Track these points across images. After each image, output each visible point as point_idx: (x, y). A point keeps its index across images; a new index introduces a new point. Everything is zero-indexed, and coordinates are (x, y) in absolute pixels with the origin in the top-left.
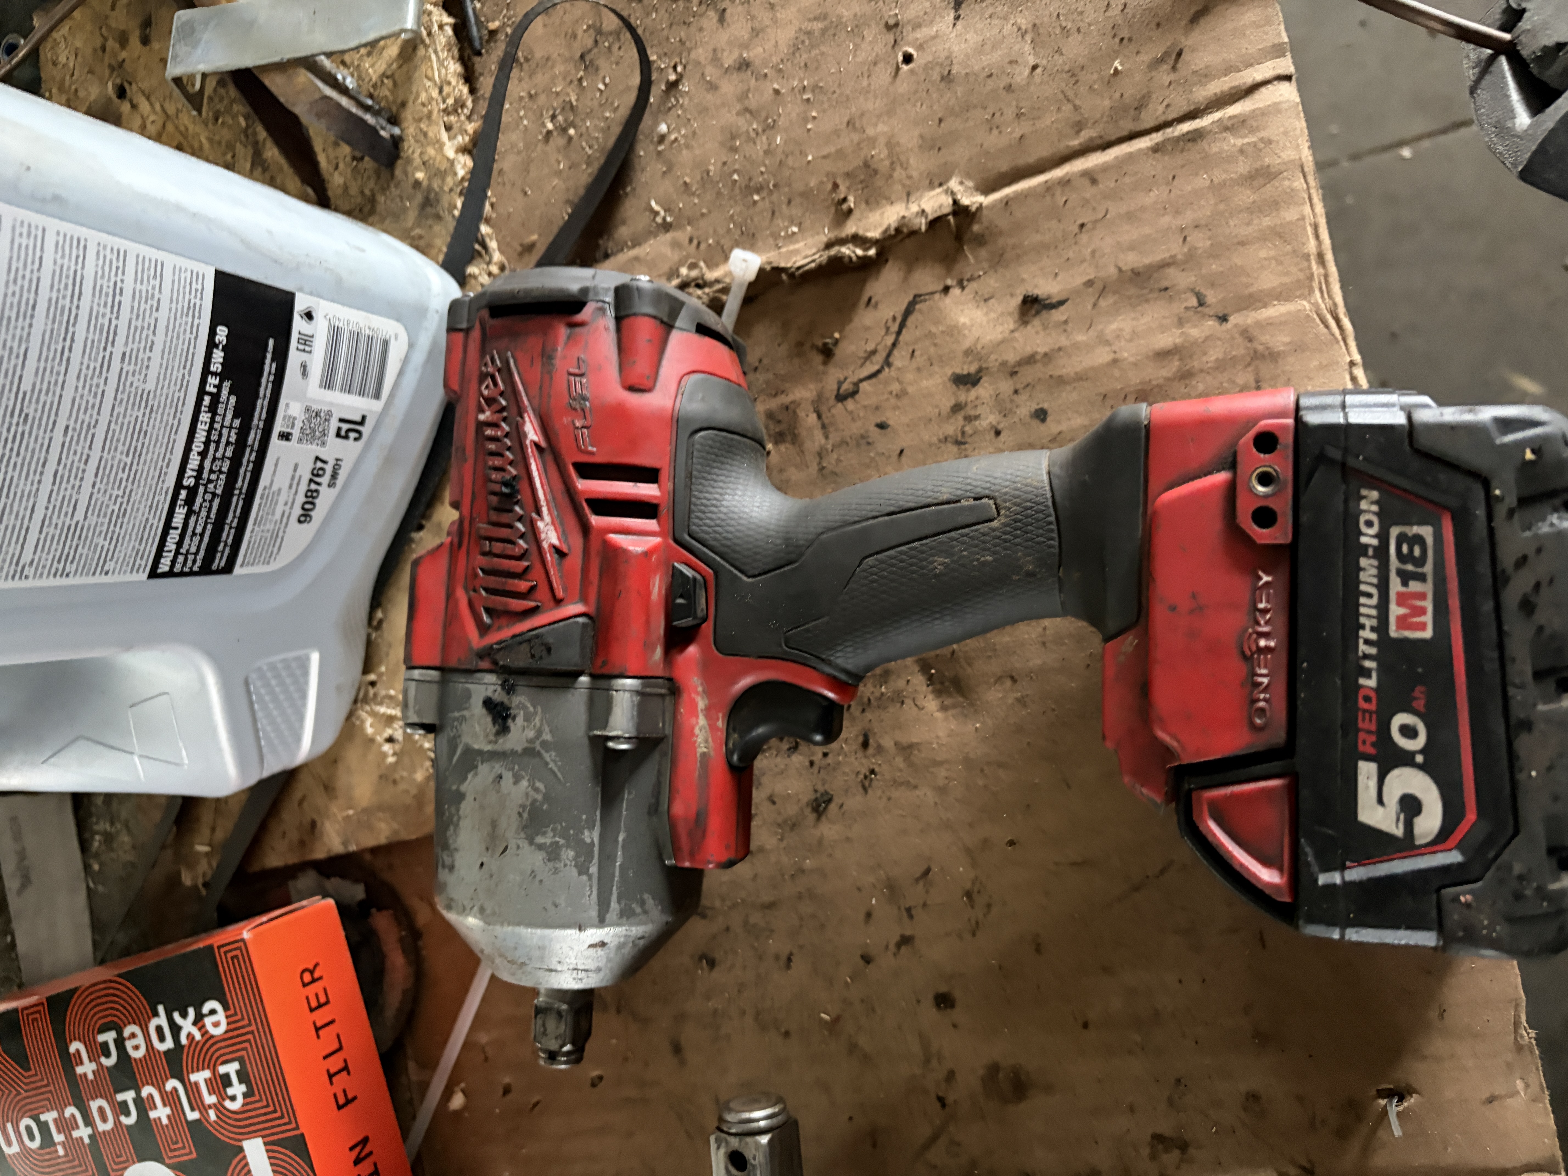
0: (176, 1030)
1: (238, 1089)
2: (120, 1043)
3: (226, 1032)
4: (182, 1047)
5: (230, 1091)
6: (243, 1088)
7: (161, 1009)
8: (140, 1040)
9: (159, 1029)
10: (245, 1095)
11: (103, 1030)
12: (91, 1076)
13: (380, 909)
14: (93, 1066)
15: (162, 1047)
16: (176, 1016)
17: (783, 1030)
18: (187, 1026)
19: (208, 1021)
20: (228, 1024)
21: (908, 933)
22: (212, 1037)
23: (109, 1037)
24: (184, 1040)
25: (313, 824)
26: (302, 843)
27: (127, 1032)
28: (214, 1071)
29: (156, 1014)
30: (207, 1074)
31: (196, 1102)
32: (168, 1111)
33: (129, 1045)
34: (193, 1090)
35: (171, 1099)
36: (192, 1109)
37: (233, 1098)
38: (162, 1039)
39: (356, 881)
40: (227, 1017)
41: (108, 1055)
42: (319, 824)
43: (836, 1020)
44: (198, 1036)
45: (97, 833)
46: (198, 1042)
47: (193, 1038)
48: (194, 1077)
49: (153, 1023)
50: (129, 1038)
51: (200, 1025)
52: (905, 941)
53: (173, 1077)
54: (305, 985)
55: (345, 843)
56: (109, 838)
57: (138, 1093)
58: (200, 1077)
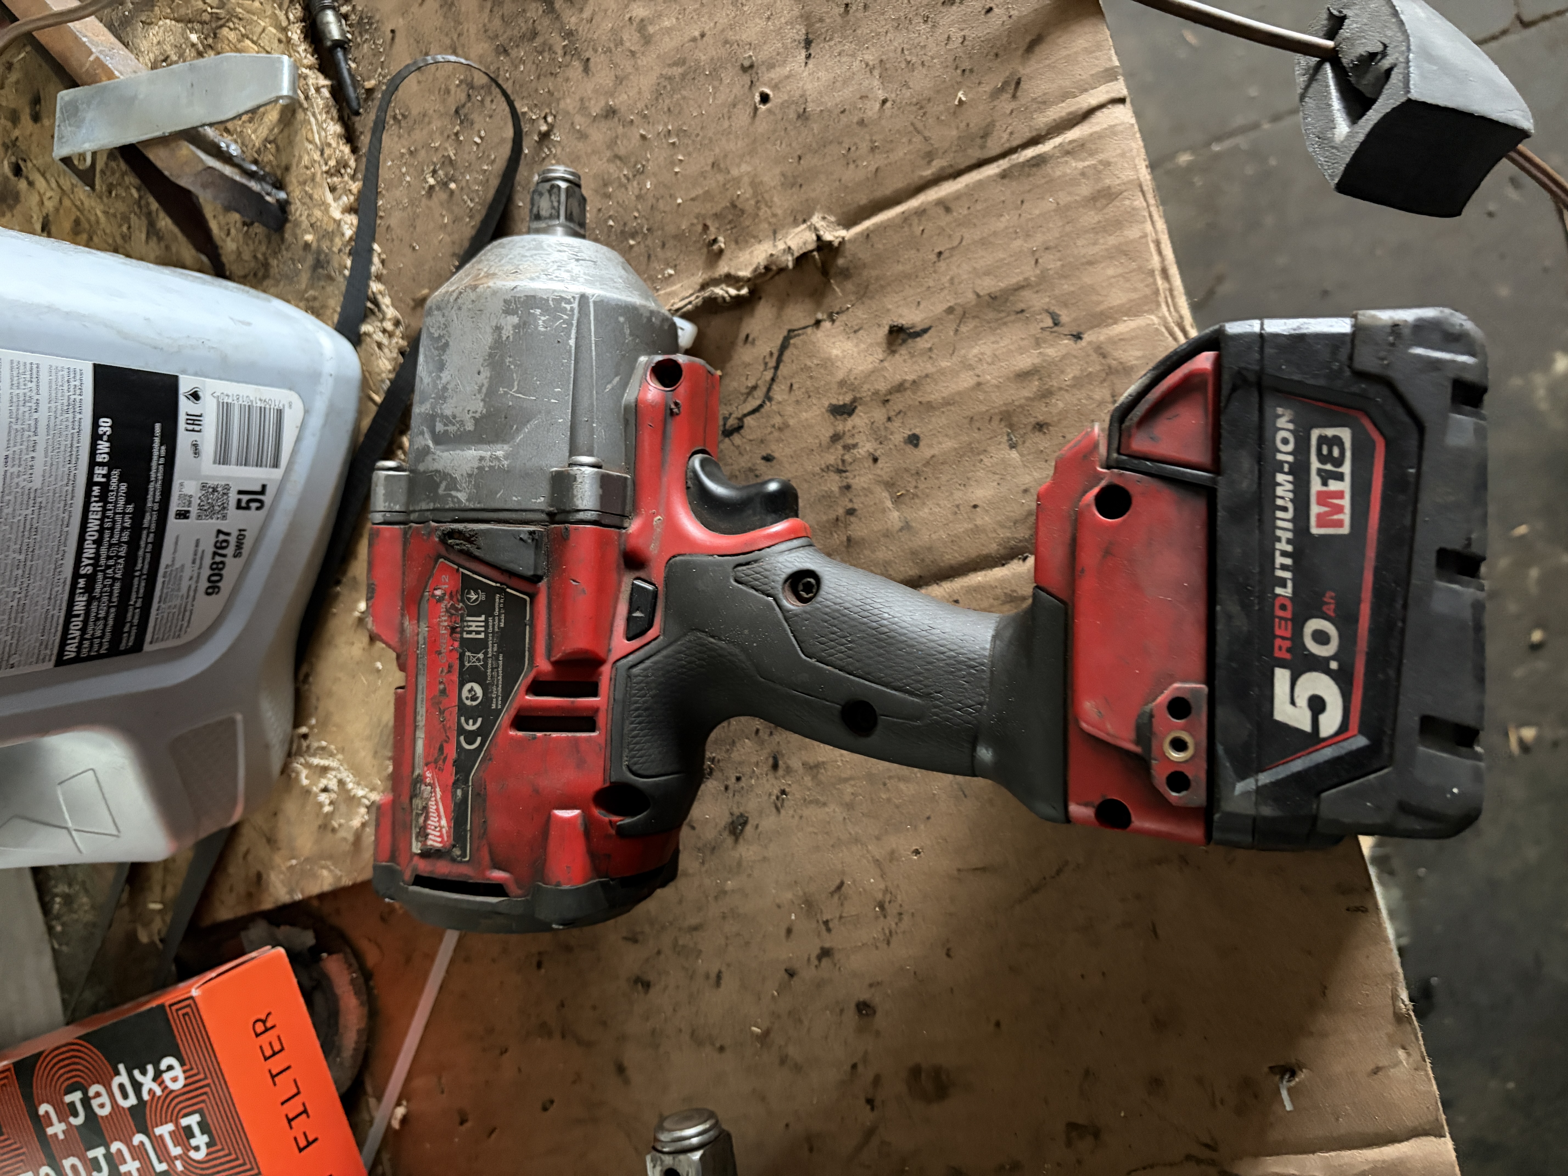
0: (137, 1087)
1: (200, 1139)
2: (86, 1102)
3: (185, 1086)
4: (146, 1102)
5: (193, 1142)
6: (205, 1138)
7: (121, 1067)
8: (105, 1099)
9: (122, 1087)
10: (208, 1145)
11: (69, 1091)
12: (61, 1136)
13: (330, 953)
14: (63, 1126)
15: (126, 1104)
16: (136, 1073)
17: (718, 1045)
18: (147, 1082)
19: (167, 1077)
20: (186, 1078)
21: (827, 945)
22: (172, 1091)
23: (75, 1097)
24: (146, 1096)
25: (259, 876)
26: (250, 895)
27: (92, 1091)
28: (177, 1124)
29: (117, 1073)
30: (170, 1127)
31: (163, 1154)
32: (137, 1164)
33: (95, 1103)
34: (158, 1143)
35: (139, 1153)
36: (160, 1162)
37: (197, 1149)
38: (125, 1096)
39: (305, 928)
40: (184, 1072)
41: (75, 1114)
42: (264, 876)
43: (767, 1033)
44: (158, 1091)
45: (57, 895)
46: (159, 1097)
47: (154, 1093)
48: (158, 1131)
49: (116, 1081)
50: (95, 1097)
51: (159, 1080)
52: (825, 953)
53: (139, 1132)
54: (257, 1035)
55: (291, 892)
56: (68, 900)
57: (108, 1148)
58: (164, 1130)
